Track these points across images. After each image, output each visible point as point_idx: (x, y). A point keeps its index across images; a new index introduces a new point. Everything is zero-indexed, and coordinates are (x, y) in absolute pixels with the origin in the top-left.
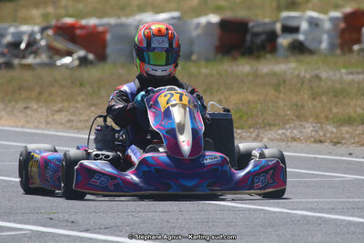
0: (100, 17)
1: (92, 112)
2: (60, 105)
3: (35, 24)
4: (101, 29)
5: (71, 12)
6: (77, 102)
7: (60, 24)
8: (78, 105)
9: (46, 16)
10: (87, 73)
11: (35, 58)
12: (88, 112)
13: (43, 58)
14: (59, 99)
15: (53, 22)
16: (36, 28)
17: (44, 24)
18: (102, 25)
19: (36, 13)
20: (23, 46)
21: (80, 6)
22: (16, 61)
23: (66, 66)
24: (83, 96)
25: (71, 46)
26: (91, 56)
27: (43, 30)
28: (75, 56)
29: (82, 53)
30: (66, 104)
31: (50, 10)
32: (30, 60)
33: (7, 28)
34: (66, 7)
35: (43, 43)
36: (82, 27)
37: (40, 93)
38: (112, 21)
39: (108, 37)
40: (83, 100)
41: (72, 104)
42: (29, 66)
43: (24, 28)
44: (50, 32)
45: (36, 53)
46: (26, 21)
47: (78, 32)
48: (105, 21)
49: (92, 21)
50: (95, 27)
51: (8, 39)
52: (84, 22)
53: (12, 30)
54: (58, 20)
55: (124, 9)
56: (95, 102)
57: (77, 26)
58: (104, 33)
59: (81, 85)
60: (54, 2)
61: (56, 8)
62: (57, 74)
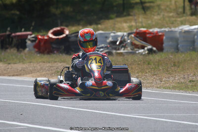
0: (159, 28)
1: (154, 78)
3: (125, 32)
4: (160, 34)
5: (144, 25)
6: (146, 73)
7: (138, 31)
8: (147, 74)
9: (130, 27)
10: (151, 57)
11: (124, 50)
12: (153, 78)
13: (129, 49)
14: (136, 71)
15: (135, 31)
16: (125, 34)
17: (130, 32)
18: (160, 32)
19: (125, 25)
20: (118, 43)
21: (149, 22)
22: (114, 51)
23: (141, 54)
24: (150, 70)
25: (144, 43)
26: (154, 49)
27: (129, 34)
28: (146, 48)
29: (150, 47)
30: (140, 74)
31: (133, 24)
32: (122, 51)
33: (110, 33)
34: (141, 23)
35: (129, 41)
36: (150, 33)
38: (167, 30)
39: (164, 38)
40: (149, 72)
41: (144, 74)
42: (122, 53)
43: (119, 34)
44: (133, 36)
45: (125, 47)
46: (120, 30)
47: (148, 35)
48: (163, 29)
49: (156, 30)
50: (157, 32)
51: (110, 39)
52: (151, 30)
53: (112, 34)
54: (137, 29)
55: (173, 24)
56: (156, 73)
57: (147, 32)
58: (162, 36)
59: (149, 64)
60: (135, 20)
61: (136, 23)
62: (136, 58)
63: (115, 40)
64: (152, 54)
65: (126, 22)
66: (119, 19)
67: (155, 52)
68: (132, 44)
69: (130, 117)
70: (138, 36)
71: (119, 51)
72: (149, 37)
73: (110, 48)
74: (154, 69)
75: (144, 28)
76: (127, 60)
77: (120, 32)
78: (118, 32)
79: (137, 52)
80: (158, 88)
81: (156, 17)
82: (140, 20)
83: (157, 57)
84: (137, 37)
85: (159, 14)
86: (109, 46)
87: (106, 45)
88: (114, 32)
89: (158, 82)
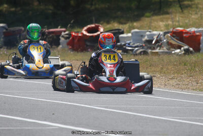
0: (196, 28)
1: (190, 80)
2: (173, 76)
3: (161, 31)
4: (197, 34)
5: (181, 24)
6: (182, 74)
7: (174, 30)
8: (183, 76)
9: (167, 26)
10: (187, 58)
11: (159, 49)
12: (188, 80)
13: (165, 49)
14: (172, 72)
15: (171, 30)
16: (161, 33)
17: (166, 31)
18: (198, 32)
19: (161, 24)
20: (153, 42)
21: (187, 21)
22: (149, 51)
23: (177, 54)
24: (186, 71)
25: (180, 43)
26: (191, 49)
27: (165, 33)
28: (182, 48)
29: (186, 47)
30: (176, 75)
31: (170, 22)
32: (157, 50)
33: (146, 32)
34: (179, 21)
35: (165, 41)
36: (187, 33)
37: (162, 69)
39: (202, 38)
40: (185, 73)
41: (179, 75)
42: (157, 52)
43: (155, 32)
44: (169, 35)
45: (160, 46)
46: (156, 29)
47: (184, 35)
48: (200, 29)
49: (193, 29)
50: (194, 32)
51: (146, 38)
52: (188, 30)
53: (148, 33)
54: (174, 28)
56: (192, 75)
57: (184, 31)
58: (200, 36)
59: (185, 65)
60: (172, 19)
61: (173, 22)
62: (172, 58)
63: (151, 39)
64: (188, 54)
65: (162, 21)
66: (155, 18)
67: (191, 52)
68: (169, 44)
69: (165, 120)
70: (174, 35)
71: (154, 51)
72: (185, 37)
73: (146, 47)
74: (191, 70)
75: (181, 27)
76: (163, 60)
77: (156, 31)
78: (153, 31)
79: (173, 52)
80: (193, 90)
81: (193, 16)
82: (178, 19)
83: (193, 58)
84: (173, 37)
85: (196, 13)
86: (144, 45)
87: (141, 45)
88: (150, 30)
89: (194, 83)
